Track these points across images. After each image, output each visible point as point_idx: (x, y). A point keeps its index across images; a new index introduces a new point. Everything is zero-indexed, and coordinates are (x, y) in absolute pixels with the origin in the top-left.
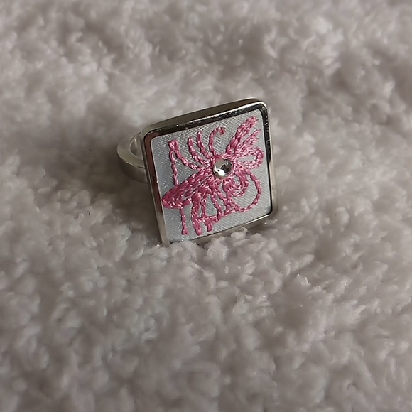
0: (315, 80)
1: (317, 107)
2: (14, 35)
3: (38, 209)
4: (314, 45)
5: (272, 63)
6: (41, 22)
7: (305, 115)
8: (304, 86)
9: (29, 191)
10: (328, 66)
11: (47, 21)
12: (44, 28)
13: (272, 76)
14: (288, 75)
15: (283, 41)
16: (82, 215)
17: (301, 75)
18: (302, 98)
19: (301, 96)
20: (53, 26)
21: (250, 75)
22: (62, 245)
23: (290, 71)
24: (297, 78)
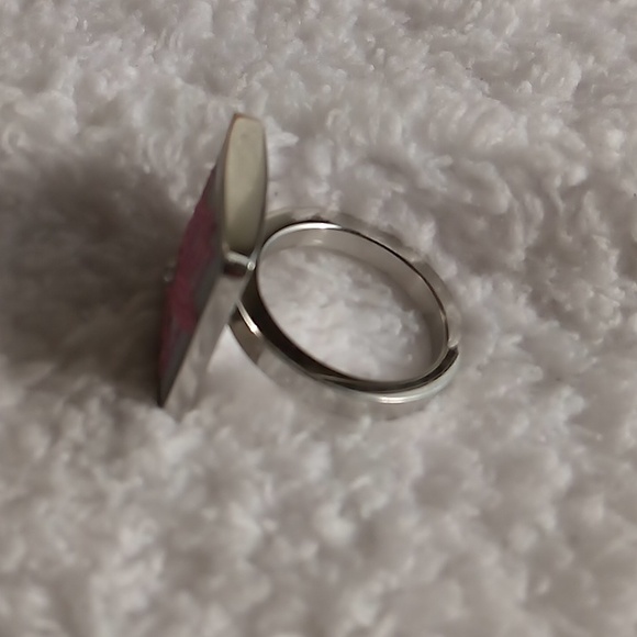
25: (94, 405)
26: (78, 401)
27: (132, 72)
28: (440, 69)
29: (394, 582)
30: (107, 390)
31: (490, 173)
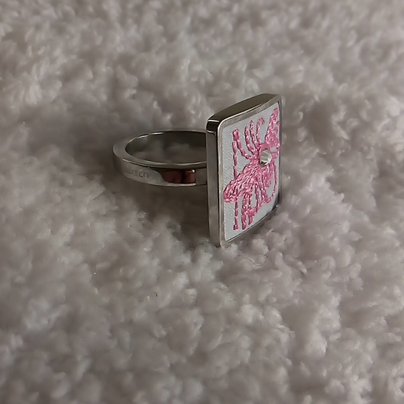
0: (388, 162)
1: (391, 189)
2: (59, 84)
3: (96, 291)
4: (387, 128)
5: (343, 143)
6: (90, 75)
7: (378, 197)
8: (375, 166)
9: (85, 267)
10: (400, 152)
11: (95, 74)
12: (92, 81)
13: (342, 155)
14: (359, 154)
15: (354, 123)
16: (148, 297)
17: (372, 155)
18: (374, 179)
19: (372, 176)
20: (102, 80)
21: (317, 150)
22: (126, 337)
23: (361, 150)
24: (369, 157)
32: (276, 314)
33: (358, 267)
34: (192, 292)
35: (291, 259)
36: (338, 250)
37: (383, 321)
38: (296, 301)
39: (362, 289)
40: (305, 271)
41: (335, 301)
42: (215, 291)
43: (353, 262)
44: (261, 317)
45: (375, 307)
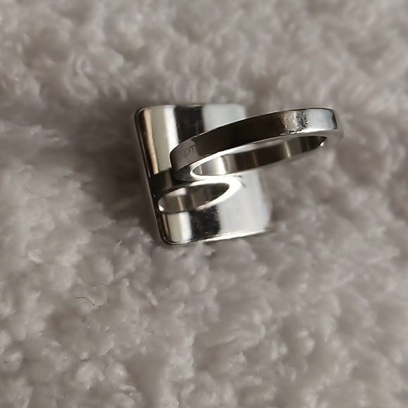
25: (139, 250)
26: (129, 244)
27: (139, 17)
28: (328, 43)
29: (328, 381)
30: (147, 240)
31: (376, 127)
32: (120, 372)
33: (215, 291)
34: (16, 357)
35: (140, 288)
36: (193, 272)
37: (242, 358)
38: (143, 350)
39: (218, 320)
40: (155, 302)
41: (189, 341)
42: (45, 352)
43: (209, 285)
44: (101, 378)
45: (234, 341)
